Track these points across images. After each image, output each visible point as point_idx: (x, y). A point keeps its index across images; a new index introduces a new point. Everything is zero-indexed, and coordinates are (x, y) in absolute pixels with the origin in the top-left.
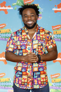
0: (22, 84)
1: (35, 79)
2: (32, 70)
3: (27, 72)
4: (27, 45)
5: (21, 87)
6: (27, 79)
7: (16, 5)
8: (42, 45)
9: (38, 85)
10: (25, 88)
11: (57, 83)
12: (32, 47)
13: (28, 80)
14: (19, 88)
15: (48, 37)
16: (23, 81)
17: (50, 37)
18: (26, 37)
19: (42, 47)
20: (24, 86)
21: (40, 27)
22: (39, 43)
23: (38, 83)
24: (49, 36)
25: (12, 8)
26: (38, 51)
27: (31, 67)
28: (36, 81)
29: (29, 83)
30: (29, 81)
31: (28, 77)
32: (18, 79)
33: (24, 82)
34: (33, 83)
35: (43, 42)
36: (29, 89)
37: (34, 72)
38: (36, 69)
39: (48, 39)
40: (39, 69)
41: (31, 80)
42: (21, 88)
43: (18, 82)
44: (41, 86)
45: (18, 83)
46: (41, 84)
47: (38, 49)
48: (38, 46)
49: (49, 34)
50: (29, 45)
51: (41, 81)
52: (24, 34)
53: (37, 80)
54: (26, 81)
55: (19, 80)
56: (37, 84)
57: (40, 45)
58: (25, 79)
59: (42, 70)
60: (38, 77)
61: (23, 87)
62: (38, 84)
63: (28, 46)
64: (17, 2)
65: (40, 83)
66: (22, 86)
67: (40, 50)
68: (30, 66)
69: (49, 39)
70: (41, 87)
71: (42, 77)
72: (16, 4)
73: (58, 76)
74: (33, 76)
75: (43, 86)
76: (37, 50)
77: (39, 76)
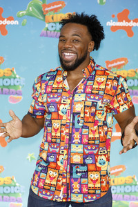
0: (44, 189)
1: (76, 180)
2: (69, 159)
3: (59, 163)
4: (60, 103)
5: (42, 194)
6: (56, 179)
7: (26, 15)
8: (94, 105)
9: (81, 196)
10: (50, 198)
11: (118, 187)
12: (72, 109)
13: (58, 181)
14: (38, 196)
15: (115, 88)
16: (48, 181)
17: (120, 87)
18: (61, 86)
19: (93, 110)
20: (48, 194)
21: (98, 66)
22: (88, 99)
23: (81, 189)
24: (118, 85)
25: (15, 22)
26: (83, 118)
27: (65, 152)
28: (76, 185)
29: (60, 187)
30: (60, 183)
31: (59, 174)
32: (39, 177)
33: (50, 185)
34: (69, 188)
35: (97, 98)
36: (59, 200)
37: (72, 165)
38: (77, 159)
39: (116, 92)
40: (84, 159)
41: (64, 180)
42: (41, 196)
43: (38, 183)
44: (88, 199)
45: (37, 186)
46: (89, 193)
47: (85, 113)
48: (85, 106)
49: (118, 81)
50: (65, 104)
51: (89, 185)
52: (59, 79)
53: (80, 183)
54: (54, 182)
55: (40, 179)
56: (79, 193)
57: (90, 104)
58: (52, 178)
59: (91, 162)
60: (81, 177)
61: (46, 194)
62: (81, 192)
63: (62, 106)
64: (29, 9)
65: (85, 190)
66: (44, 193)
67: (88, 115)
68: (64, 149)
69: (119, 91)
70: (86, 201)
71: (92, 178)
72: (25, 12)
73: (121, 171)
74: (71, 174)
75: (92, 199)
76: (82, 115)
77: (85, 175)
